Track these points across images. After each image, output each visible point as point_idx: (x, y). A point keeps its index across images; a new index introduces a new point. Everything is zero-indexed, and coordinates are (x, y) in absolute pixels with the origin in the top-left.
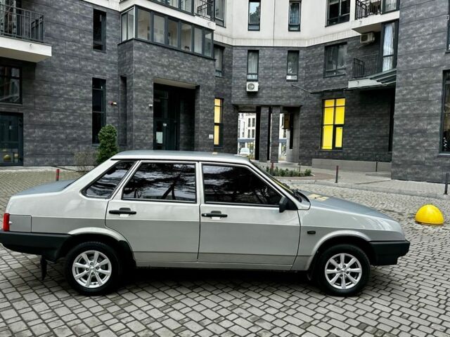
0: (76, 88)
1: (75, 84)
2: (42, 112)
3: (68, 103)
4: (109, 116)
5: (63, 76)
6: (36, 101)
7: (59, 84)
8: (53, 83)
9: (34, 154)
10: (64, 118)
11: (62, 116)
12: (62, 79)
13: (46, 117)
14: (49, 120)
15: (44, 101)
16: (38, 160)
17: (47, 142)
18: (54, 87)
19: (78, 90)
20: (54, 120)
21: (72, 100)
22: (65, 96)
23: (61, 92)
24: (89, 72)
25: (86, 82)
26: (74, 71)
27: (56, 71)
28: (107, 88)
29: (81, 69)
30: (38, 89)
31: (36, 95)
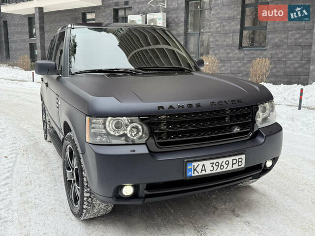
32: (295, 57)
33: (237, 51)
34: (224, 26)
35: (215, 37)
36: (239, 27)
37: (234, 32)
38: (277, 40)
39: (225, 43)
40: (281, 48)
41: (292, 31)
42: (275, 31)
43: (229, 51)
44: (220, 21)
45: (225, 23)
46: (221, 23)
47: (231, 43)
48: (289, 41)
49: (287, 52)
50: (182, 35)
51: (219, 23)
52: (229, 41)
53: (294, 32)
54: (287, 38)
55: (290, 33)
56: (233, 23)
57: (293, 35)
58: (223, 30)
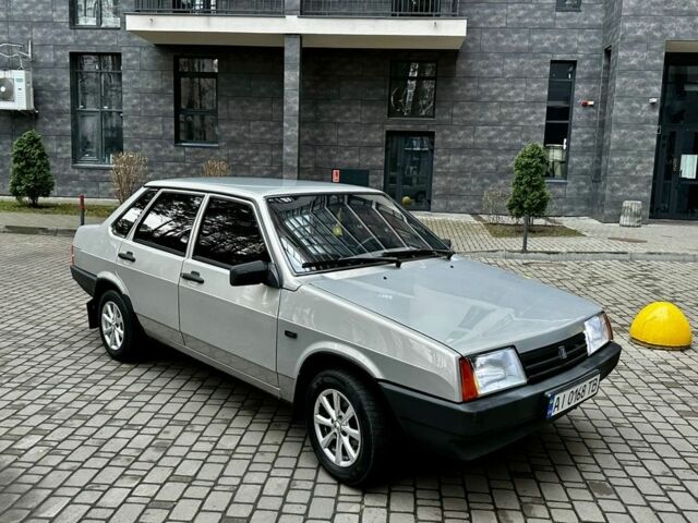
0: (521, 82)
1: (519, 76)
2: (462, 128)
3: (504, 110)
4: (576, 127)
5: (498, 65)
6: (455, 111)
7: (491, 79)
8: (482, 79)
9: (447, 194)
10: (496, 136)
11: (492, 133)
12: (498, 70)
13: (468, 136)
14: (472, 140)
15: (467, 109)
16: (452, 203)
17: (466, 176)
18: (483, 86)
19: (524, 85)
20: (479, 141)
21: (512, 104)
22: (501, 99)
23: (495, 92)
24: (545, 51)
25: (537, 70)
26: (518, 53)
27: (488, 59)
28: (578, 76)
29: (530, 49)
30: (459, 92)
31: (455, 103)
32: (262, 161)
33: (172, 147)
34: (146, 104)
35: (132, 121)
36: (172, 108)
37: (165, 115)
38: (233, 134)
39: (150, 133)
40: (241, 146)
41: (254, 121)
42: (230, 120)
43: (158, 146)
44: (138, 95)
45: (147, 100)
46: (142, 98)
47: (161, 132)
48: (252, 136)
49: (251, 152)
50: (67, 113)
51: (136, 98)
52: (157, 129)
53: (258, 122)
54: (249, 132)
55: (252, 124)
56: (162, 101)
57: (257, 127)
58: (146, 111)
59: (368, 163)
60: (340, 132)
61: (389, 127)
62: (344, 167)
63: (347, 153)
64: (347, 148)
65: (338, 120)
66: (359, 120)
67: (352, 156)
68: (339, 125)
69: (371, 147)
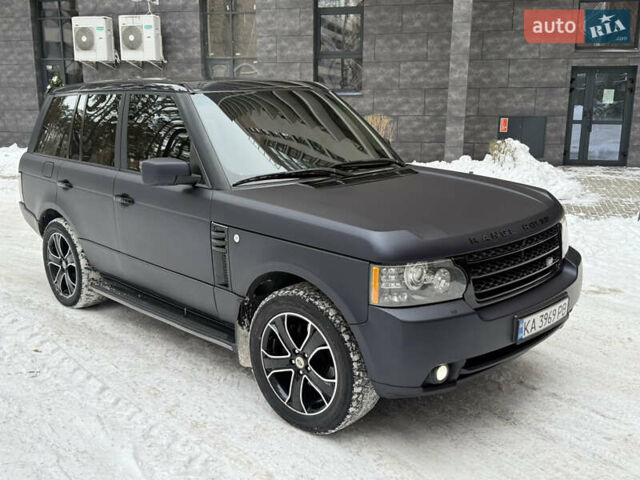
32: (413, 109)
34: (283, 49)
35: (266, 69)
36: (311, 52)
37: (303, 61)
38: (380, 79)
40: (389, 93)
41: (405, 62)
42: (377, 63)
44: (273, 39)
45: (284, 44)
46: (277, 42)
48: (402, 81)
49: (400, 100)
50: (197, 62)
51: (272, 42)
53: (409, 64)
54: (399, 75)
55: (402, 66)
56: (299, 44)
57: (408, 70)
58: (282, 57)
59: (547, 108)
60: (512, 71)
61: (575, 62)
62: (515, 113)
63: (519, 97)
64: (520, 90)
65: (510, 56)
66: (537, 55)
67: (526, 100)
68: (510, 62)
69: (551, 87)
